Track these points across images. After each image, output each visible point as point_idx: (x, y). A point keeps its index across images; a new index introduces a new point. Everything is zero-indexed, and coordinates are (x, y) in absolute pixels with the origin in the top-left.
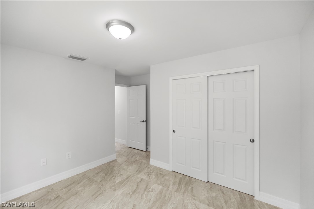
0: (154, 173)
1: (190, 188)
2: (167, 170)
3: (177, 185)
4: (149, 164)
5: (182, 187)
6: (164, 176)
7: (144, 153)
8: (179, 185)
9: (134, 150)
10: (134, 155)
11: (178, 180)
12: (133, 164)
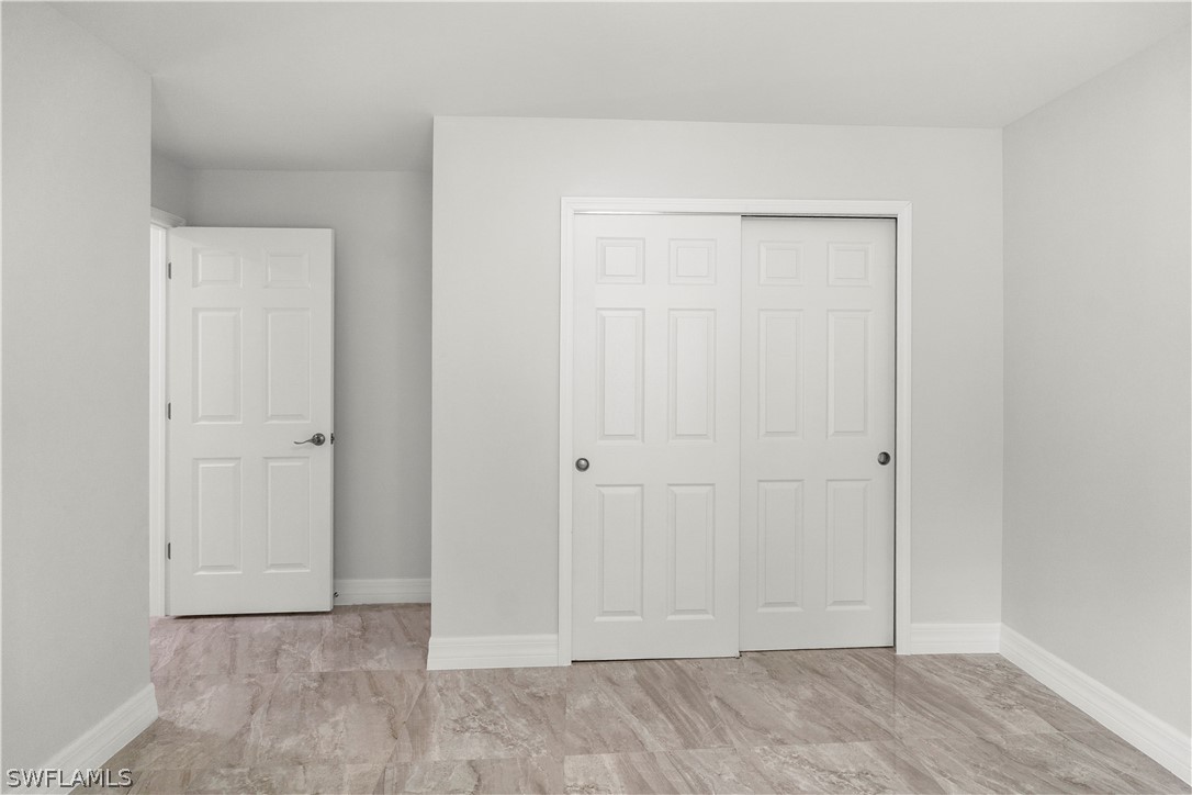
0: (502, 708)
1: (714, 704)
2: (545, 669)
3: (661, 716)
4: (421, 672)
5: (685, 716)
6: (562, 702)
7: (327, 622)
8: (663, 710)
9: (239, 622)
10: (277, 653)
11: (638, 694)
12: (328, 704)
